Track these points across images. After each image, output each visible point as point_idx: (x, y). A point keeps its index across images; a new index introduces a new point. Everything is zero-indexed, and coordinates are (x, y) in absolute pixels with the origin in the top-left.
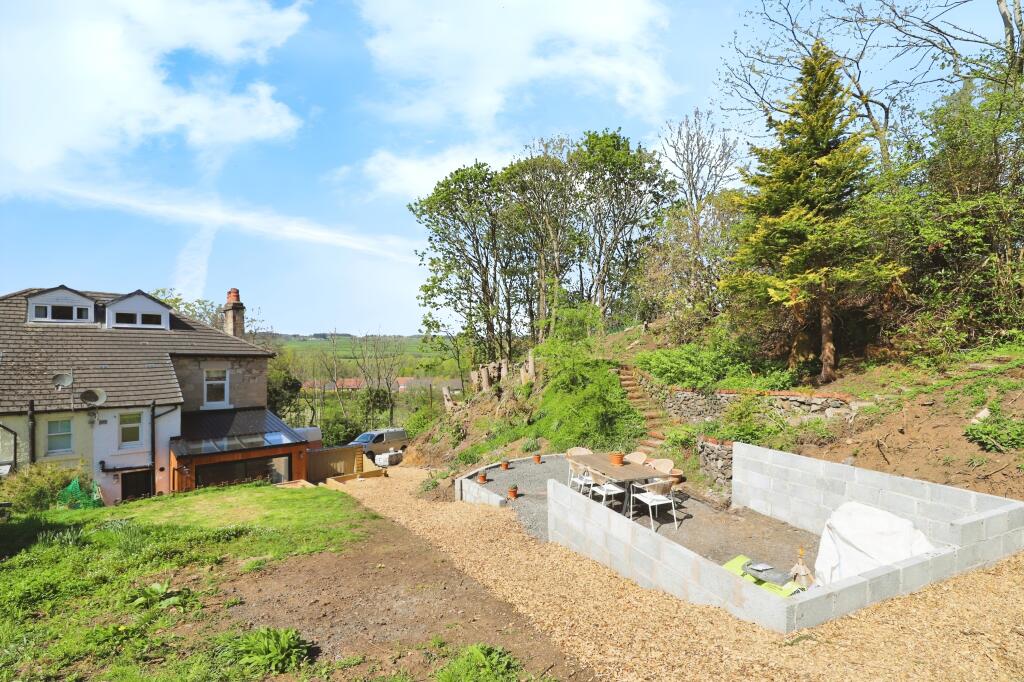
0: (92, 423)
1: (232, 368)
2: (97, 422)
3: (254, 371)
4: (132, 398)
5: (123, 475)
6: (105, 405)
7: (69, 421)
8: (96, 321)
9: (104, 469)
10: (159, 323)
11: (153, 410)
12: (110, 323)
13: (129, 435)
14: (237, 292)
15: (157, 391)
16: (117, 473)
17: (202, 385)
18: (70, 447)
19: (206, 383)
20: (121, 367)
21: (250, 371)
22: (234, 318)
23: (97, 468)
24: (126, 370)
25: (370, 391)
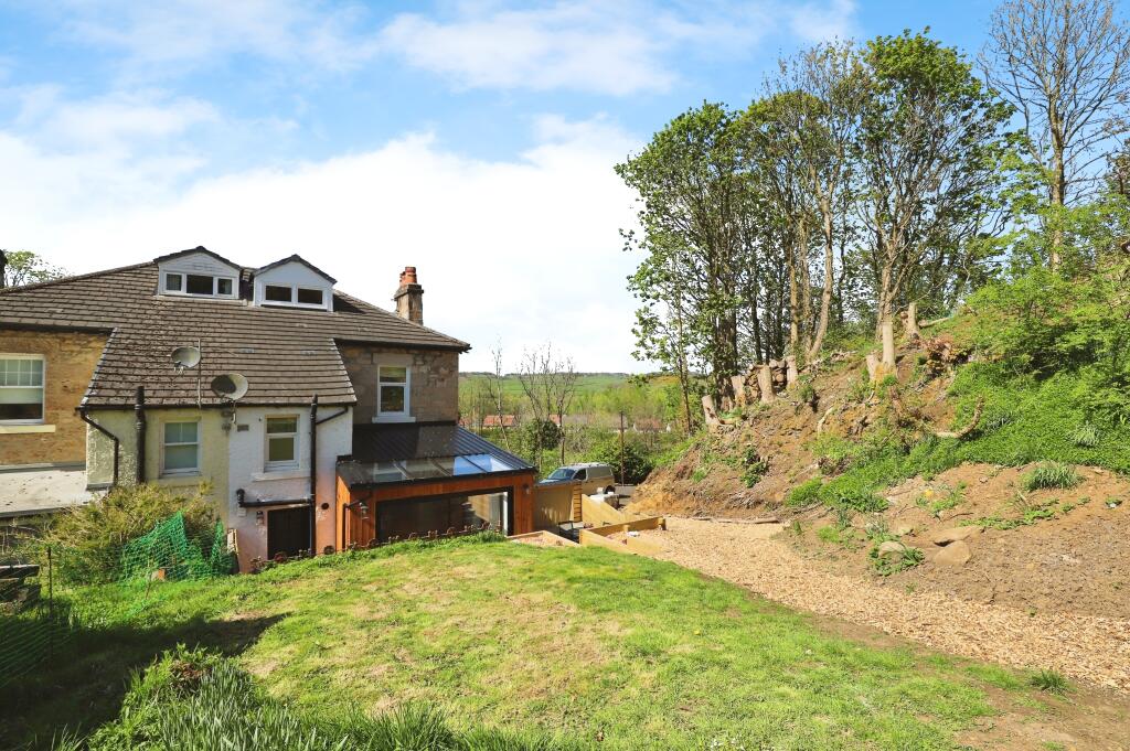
0: (227, 428)
1: (414, 364)
2: (234, 427)
3: (442, 370)
4: (283, 393)
5: (269, 512)
6: (244, 401)
7: (196, 424)
8: (241, 298)
9: (244, 502)
10: (319, 301)
11: (314, 413)
12: (259, 300)
13: (280, 451)
14: (414, 270)
15: (320, 386)
16: (262, 509)
17: (375, 386)
18: (195, 466)
19: (380, 385)
20: (270, 352)
21: (436, 370)
22: (410, 304)
23: (233, 500)
24: (277, 357)
25: (539, 422)
